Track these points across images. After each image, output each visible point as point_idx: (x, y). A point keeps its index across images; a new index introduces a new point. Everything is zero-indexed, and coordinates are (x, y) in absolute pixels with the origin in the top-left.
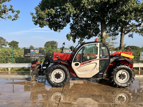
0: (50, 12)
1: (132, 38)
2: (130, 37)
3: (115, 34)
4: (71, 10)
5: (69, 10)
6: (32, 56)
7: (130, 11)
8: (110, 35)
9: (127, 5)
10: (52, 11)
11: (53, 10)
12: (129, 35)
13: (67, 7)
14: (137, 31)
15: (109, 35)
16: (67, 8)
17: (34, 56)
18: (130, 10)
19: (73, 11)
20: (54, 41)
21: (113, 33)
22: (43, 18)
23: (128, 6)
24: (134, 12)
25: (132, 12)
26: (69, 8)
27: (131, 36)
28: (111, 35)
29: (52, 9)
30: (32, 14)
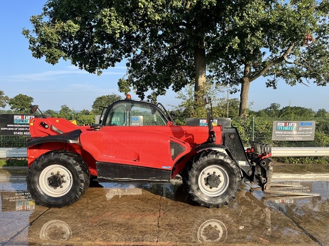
0: (66, 29)
1: (275, 88)
2: (271, 86)
3: (237, 80)
4: (114, 23)
5: (109, 23)
6: (18, 131)
7: (251, 28)
8: (225, 83)
9: (244, 14)
10: (70, 26)
11: (72, 23)
12: (268, 82)
13: (105, 17)
14: (278, 72)
15: (223, 81)
16: (106, 20)
17: (23, 131)
18: (250, 24)
19: (120, 27)
20: (115, 96)
21: (231, 78)
22: (49, 43)
23: (248, 14)
24: (262, 29)
25: (257, 29)
26: (110, 20)
27: (271, 84)
28: (227, 82)
29: (70, 22)
30: (26, 33)
